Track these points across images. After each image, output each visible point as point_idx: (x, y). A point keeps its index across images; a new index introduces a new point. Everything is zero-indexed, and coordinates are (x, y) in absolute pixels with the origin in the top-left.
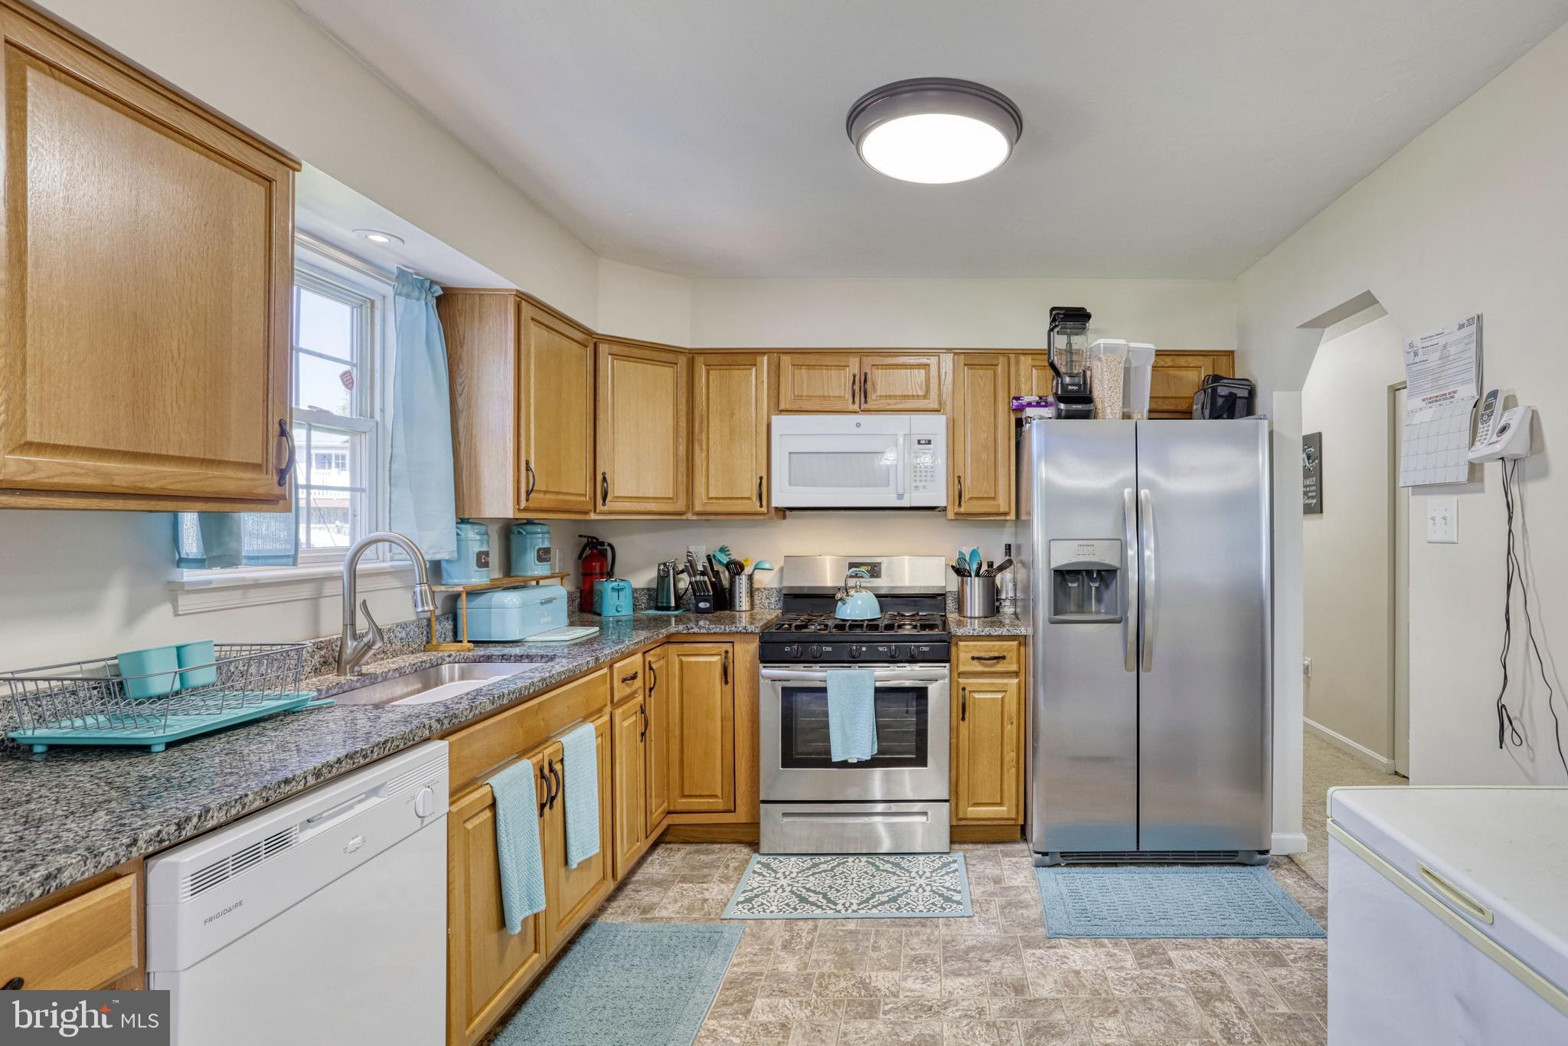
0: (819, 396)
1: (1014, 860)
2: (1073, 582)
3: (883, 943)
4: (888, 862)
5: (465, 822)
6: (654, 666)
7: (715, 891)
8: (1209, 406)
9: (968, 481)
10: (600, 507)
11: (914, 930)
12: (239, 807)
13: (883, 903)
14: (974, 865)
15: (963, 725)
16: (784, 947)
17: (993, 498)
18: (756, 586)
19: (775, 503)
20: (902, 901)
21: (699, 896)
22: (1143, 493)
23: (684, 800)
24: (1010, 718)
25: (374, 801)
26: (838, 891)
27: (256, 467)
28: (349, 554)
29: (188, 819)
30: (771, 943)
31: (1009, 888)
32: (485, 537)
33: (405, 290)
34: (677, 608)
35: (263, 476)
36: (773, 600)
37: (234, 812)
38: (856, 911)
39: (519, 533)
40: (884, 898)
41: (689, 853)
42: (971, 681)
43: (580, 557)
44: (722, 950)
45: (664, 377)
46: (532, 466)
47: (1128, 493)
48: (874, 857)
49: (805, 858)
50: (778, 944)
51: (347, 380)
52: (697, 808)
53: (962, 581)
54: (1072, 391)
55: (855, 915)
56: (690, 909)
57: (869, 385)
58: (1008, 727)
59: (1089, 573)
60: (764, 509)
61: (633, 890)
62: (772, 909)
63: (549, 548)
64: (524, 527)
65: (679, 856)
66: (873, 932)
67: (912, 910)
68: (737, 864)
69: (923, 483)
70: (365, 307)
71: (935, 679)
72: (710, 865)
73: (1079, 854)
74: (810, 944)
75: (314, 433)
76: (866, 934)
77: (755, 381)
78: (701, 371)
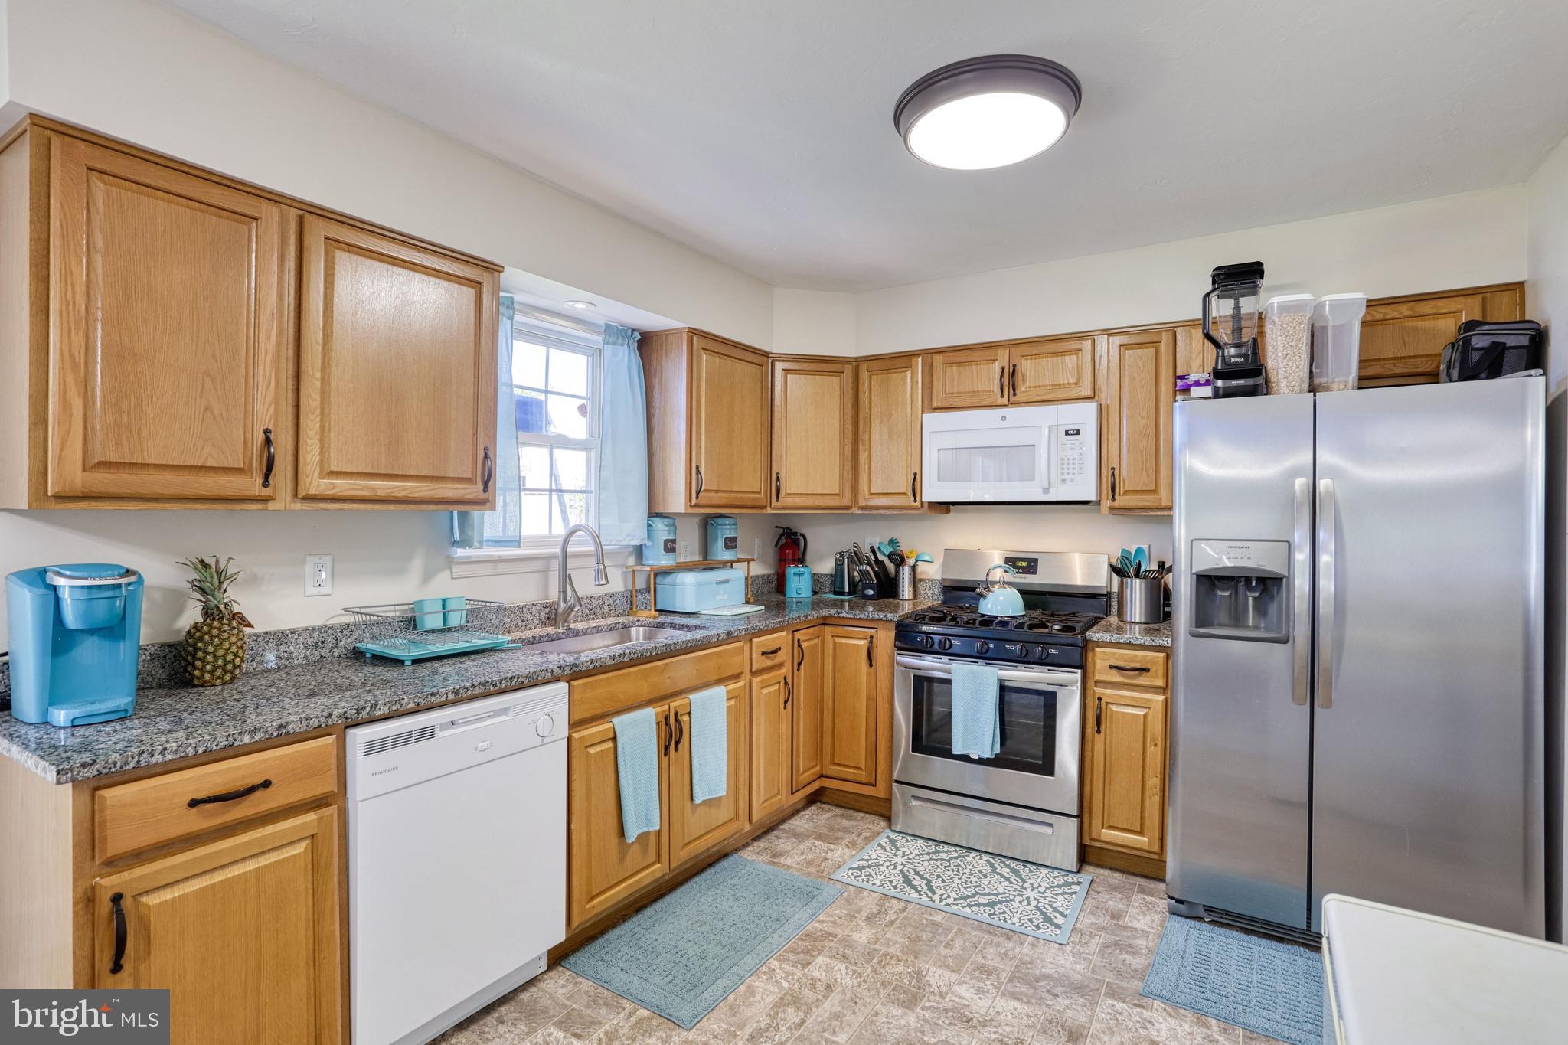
0: (969, 392)
1: (1149, 899)
2: (1224, 590)
3: (958, 943)
4: (1008, 866)
5: (587, 747)
6: (804, 645)
7: (838, 853)
8: (1457, 365)
9: (1124, 473)
10: (774, 503)
11: (996, 939)
12: (398, 706)
13: (979, 905)
14: (1099, 892)
15: (1099, 739)
16: (868, 919)
17: (1154, 492)
18: (919, 577)
19: (926, 498)
20: (999, 908)
21: (823, 854)
22: (1323, 484)
23: (835, 767)
24: (1154, 739)
25: (504, 718)
26: (943, 881)
27: (469, 480)
28: (562, 540)
29: (364, 708)
30: (859, 911)
31: (1126, 927)
32: (672, 528)
33: (611, 339)
34: (850, 594)
35: (473, 487)
36: (936, 591)
37: (394, 708)
38: (949, 905)
39: (712, 524)
40: (983, 900)
41: (835, 816)
42: (1109, 691)
43: (776, 546)
44: (815, 905)
45: (832, 384)
46: (703, 471)
47: (1301, 484)
48: (997, 858)
49: (930, 843)
50: (864, 914)
51: (582, 410)
52: (844, 776)
53: (1122, 582)
54: (1237, 364)
55: (947, 909)
56: (810, 864)
57: (1018, 375)
58: (1151, 749)
59: (1248, 579)
60: (918, 504)
61: (776, 836)
62: (875, 881)
63: (736, 538)
64: (716, 520)
65: (826, 816)
66: (955, 930)
67: (1005, 920)
68: (868, 834)
69: (1070, 477)
70: (596, 356)
71: (1067, 684)
72: (847, 831)
73: (1229, 914)
74: (892, 923)
75: (556, 452)
76: (947, 929)
77: (911, 382)
78: (865, 375)
